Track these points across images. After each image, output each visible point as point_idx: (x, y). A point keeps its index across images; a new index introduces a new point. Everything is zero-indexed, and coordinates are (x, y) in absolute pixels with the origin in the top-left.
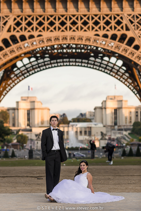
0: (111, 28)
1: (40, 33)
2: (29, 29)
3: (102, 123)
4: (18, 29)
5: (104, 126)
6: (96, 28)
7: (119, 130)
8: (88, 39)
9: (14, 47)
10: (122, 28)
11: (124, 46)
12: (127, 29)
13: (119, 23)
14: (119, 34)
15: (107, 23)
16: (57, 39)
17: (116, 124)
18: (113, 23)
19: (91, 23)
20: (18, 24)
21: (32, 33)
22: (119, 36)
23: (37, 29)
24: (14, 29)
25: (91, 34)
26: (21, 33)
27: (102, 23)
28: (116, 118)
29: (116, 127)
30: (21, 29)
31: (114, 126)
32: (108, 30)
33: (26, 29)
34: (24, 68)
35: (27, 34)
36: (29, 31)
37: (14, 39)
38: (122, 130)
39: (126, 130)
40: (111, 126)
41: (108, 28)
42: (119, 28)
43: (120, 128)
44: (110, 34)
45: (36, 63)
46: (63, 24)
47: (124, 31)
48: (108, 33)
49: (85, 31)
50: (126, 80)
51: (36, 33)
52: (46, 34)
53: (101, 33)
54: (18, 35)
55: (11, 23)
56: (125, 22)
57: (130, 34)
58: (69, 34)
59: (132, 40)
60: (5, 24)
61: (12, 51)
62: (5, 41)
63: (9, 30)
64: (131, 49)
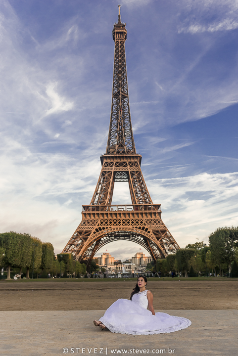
59: (147, 229)
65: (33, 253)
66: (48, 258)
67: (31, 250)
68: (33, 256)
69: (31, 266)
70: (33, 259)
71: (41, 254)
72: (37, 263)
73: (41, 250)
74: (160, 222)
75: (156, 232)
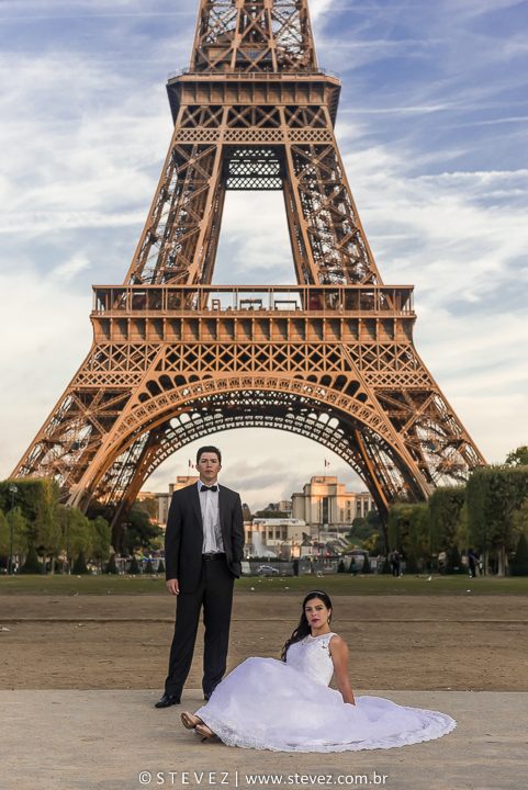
0: (321, 366)
1: (208, 373)
2: (191, 366)
3: (305, 520)
4: (173, 366)
5: (307, 525)
6: (298, 366)
7: (331, 530)
8: (285, 384)
9: (165, 394)
10: (339, 366)
11: (341, 394)
12: (348, 368)
13: (334, 358)
14: (334, 376)
15: (316, 358)
16: (235, 382)
17: (325, 521)
18: (325, 358)
19: (289, 358)
20: (173, 358)
21: (195, 373)
22: (334, 379)
23: (203, 366)
24: (167, 366)
25: (289, 375)
26: (178, 373)
27: (307, 358)
28: (326, 512)
29: (326, 526)
30: (178, 366)
31: (323, 525)
32: (316, 370)
33: (185, 366)
34: (182, 429)
35: (187, 375)
36: (190, 370)
37: (166, 383)
38: (335, 531)
39: (341, 531)
40: (319, 524)
41: (316, 366)
42: (334, 366)
43: (332, 527)
44: (319, 375)
45: (201, 421)
46: (244, 358)
47: (342, 372)
48: (315, 373)
49: (280, 370)
50: (344, 451)
51: (200, 373)
52: (217, 375)
53: (306, 374)
54: (172, 376)
55: (162, 356)
56: (343, 357)
57: (351, 376)
58: (254, 374)
59: (354, 386)
60: (152, 358)
61: (163, 401)
62: (152, 386)
63: (158, 368)
64: (353, 400)
74: (406, 356)
75: (391, 399)
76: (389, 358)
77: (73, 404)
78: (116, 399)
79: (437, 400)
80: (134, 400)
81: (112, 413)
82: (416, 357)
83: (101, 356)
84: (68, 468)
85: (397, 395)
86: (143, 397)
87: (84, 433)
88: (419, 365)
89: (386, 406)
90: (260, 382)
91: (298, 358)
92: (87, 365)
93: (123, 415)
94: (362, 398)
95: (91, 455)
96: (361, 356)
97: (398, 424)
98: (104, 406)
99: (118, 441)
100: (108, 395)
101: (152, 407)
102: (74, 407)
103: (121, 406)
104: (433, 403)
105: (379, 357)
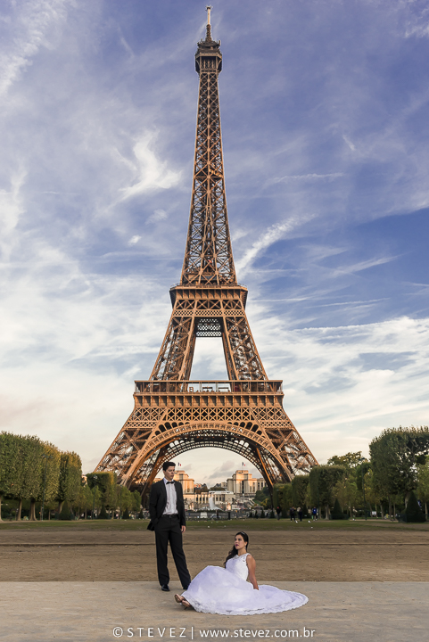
0: (240, 418)
1: (187, 421)
2: (180, 418)
3: (233, 491)
4: (171, 418)
5: (234, 494)
6: (229, 418)
7: (245, 497)
8: (223, 426)
9: (168, 431)
10: (249, 418)
11: (250, 431)
12: (253, 419)
13: (246, 414)
14: (246, 422)
15: (238, 414)
16: (200, 426)
17: (243, 492)
18: (242, 414)
19: (225, 414)
20: (171, 414)
21: (182, 421)
22: (246, 424)
23: (185, 418)
24: (169, 418)
25: (225, 422)
26: (173, 421)
27: (234, 414)
28: (243, 488)
30: (174, 418)
31: (242, 494)
32: (238, 420)
33: (177, 418)
34: (175, 448)
35: (178, 422)
36: (179, 420)
37: (168, 426)
38: (248, 497)
39: (251, 497)
40: (240, 494)
41: (238, 418)
42: (246, 418)
43: (246, 495)
44: (239, 422)
45: (184, 444)
46: (205, 414)
47: (250, 421)
49: (221, 420)
50: (252, 458)
51: (184, 422)
52: (192, 422)
53: (233, 422)
54: (171, 423)
55: (166, 413)
56: (250, 414)
57: (254, 423)
58: (209, 422)
59: (256, 427)
60: (161, 414)
61: (166, 435)
62: (161, 427)
63: (164, 419)
64: (255, 434)
65: (43, 471)
66: (71, 481)
67: (40, 467)
68: (43, 478)
69: (39, 496)
70: (44, 484)
71: (58, 474)
72: (51, 491)
73: (58, 466)
74: (280, 413)
75: (273, 434)
76: (272, 414)
77: (125, 436)
78: (144, 434)
79: (294, 433)
80: (153, 434)
81: (142, 441)
82: (284, 413)
83: (138, 414)
84: (121, 467)
85: (276, 431)
86: (157, 433)
87: (129, 450)
88: (286, 417)
89: (271, 437)
90: (212, 425)
91: (229, 414)
92: (132, 417)
93: (148, 441)
94: (260, 433)
95: (133, 461)
96: (259, 413)
97: (276, 445)
98: (139, 437)
99: (145, 454)
100: (141, 432)
101: (161, 437)
102: (125, 437)
103: (147, 437)
104: (293, 435)
105: (267, 414)
